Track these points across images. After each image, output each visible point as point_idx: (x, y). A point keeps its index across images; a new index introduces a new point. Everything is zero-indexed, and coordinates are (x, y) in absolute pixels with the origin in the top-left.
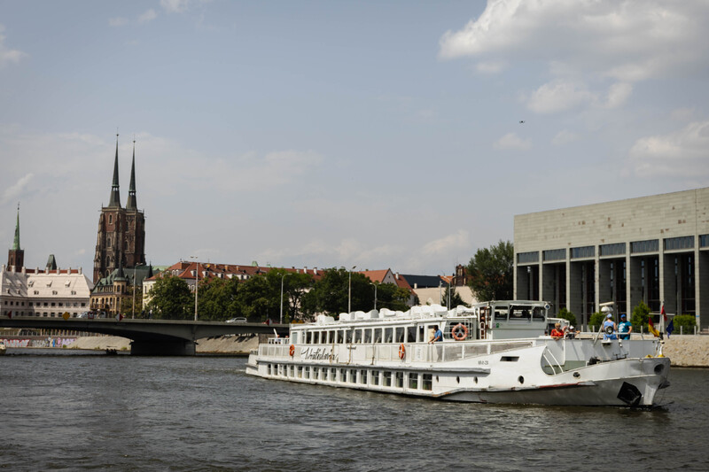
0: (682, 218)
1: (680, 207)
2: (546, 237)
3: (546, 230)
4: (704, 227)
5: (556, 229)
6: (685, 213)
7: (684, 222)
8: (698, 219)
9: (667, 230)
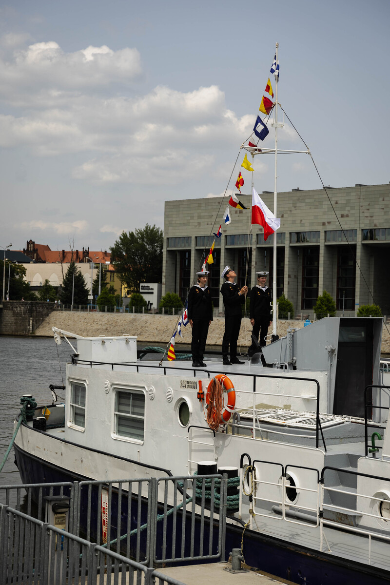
0: (345, 213)
1: (343, 202)
2: (199, 224)
3: (199, 217)
4: (368, 222)
5: (211, 217)
6: (348, 208)
7: (347, 216)
8: (362, 215)
9: (329, 223)
